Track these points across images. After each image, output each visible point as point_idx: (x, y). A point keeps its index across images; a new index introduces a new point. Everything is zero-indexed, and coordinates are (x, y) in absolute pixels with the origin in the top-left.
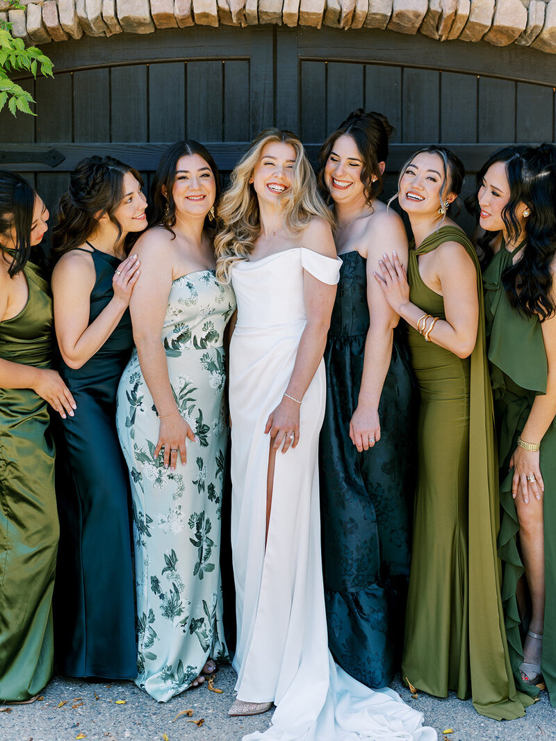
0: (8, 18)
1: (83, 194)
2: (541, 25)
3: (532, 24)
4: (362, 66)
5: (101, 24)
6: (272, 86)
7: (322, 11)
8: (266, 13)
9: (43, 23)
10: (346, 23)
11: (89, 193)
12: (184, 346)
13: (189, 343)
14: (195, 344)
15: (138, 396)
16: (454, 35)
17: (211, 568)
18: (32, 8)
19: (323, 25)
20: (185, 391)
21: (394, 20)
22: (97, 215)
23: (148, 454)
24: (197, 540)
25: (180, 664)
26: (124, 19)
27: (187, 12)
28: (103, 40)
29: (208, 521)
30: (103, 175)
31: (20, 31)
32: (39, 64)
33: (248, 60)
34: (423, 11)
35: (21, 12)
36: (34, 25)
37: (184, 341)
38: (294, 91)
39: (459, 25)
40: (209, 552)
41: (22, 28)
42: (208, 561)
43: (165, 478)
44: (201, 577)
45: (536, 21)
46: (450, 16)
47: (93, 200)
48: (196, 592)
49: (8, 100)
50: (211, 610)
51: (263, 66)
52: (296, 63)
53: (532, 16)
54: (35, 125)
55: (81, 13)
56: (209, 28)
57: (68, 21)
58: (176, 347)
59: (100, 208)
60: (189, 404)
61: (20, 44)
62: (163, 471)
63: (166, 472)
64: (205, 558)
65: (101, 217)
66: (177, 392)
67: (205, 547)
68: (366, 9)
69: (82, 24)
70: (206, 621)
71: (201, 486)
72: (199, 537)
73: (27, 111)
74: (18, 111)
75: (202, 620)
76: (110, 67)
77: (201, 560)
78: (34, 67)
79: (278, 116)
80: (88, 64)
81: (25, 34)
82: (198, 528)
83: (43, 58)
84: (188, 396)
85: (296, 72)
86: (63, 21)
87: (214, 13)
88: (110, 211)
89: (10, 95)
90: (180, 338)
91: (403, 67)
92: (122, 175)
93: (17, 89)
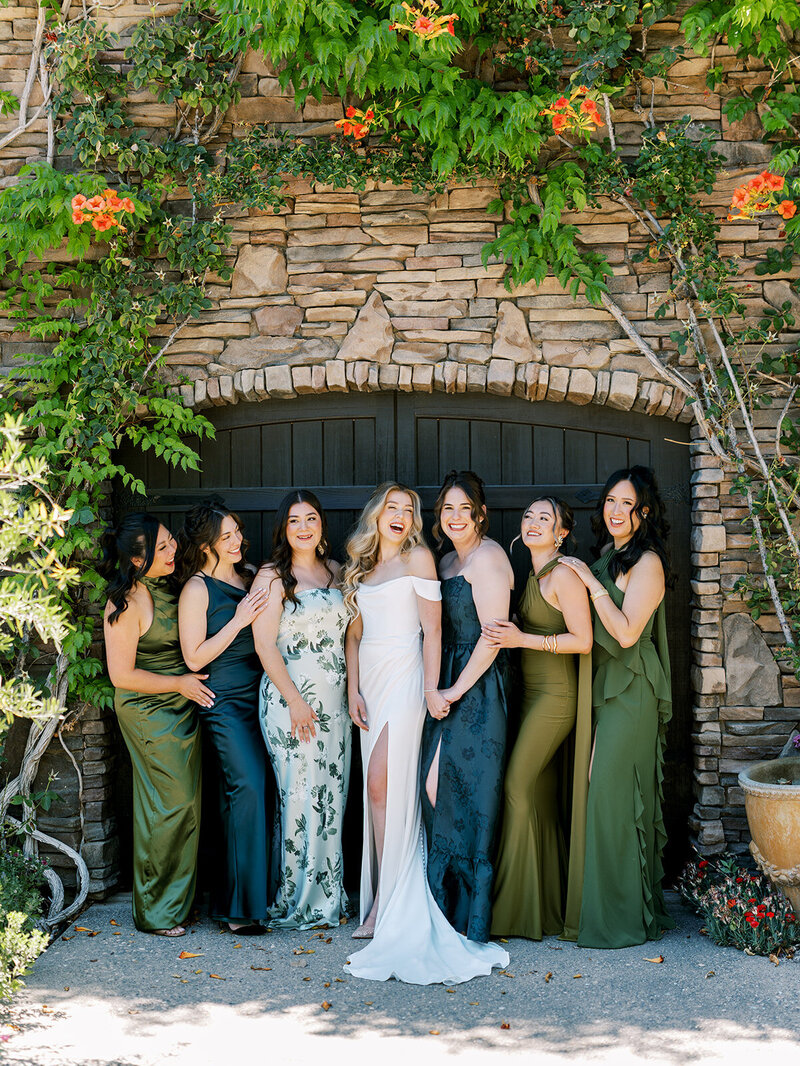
0: (180, 391)
1: (192, 530)
2: (607, 391)
3: (599, 390)
4: (467, 422)
5: (254, 394)
6: (393, 440)
7: (430, 382)
8: (385, 384)
9: (207, 395)
10: (451, 389)
11: (196, 530)
12: (305, 651)
13: (307, 648)
14: (312, 649)
15: (269, 692)
16: (541, 397)
17: (334, 832)
18: (199, 383)
19: (434, 390)
20: (306, 687)
21: (489, 387)
22: (202, 546)
23: (278, 738)
24: (319, 807)
25: (308, 909)
26: (272, 391)
27: (321, 385)
28: (255, 404)
29: (330, 794)
30: (208, 516)
31: (189, 401)
32: (205, 429)
33: (374, 418)
34: (510, 381)
35: (191, 387)
36: (201, 396)
37: (303, 647)
38: (411, 445)
39: (542, 392)
40: (332, 819)
41: (190, 399)
42: (331, 826)
43: (292, 757)
44: (325, 839)
45: (603, 388)
46: (533, 385)
47: (198, 535)
48: (321, 851)
49: (180, 459)
50: (333, 865)
51: (385, 424)
52: (413, 420)
53: (599, 385)
54: (200, 478)
55: (238, 387)
56: (341, 393)
57: (227, 393)
58: (296, 652)
59: (203, 542)
60: (310, 697)
61: (189, 412)
62: (291, 751)
63: (293, 752)
64: (329, 824)
65: (204, 548)
66: (299, 687)
67: (328, 814)
68: (464, 381)
69: (238, 394)
70: (329, 874)
71: (322, 764)
72: (321, 805)
73: (195, 467)
74: (188, 468)
75: (326, 873)
76: (261, 425)
77: (324, 824)
78: (200, 430)
79: (399, 464)
80: (243, 424)
81: (193, 404)
82: (320, 797)
83: (208, 424)
84: (308, 691)
85: (413, 428)
86: (223, 394)
87: (344, 385)
88: (211, 544)
89: (182, 455)
90: (299, 645)
91: (501, 423)
92: (223, 518)
93: (188, 450)
